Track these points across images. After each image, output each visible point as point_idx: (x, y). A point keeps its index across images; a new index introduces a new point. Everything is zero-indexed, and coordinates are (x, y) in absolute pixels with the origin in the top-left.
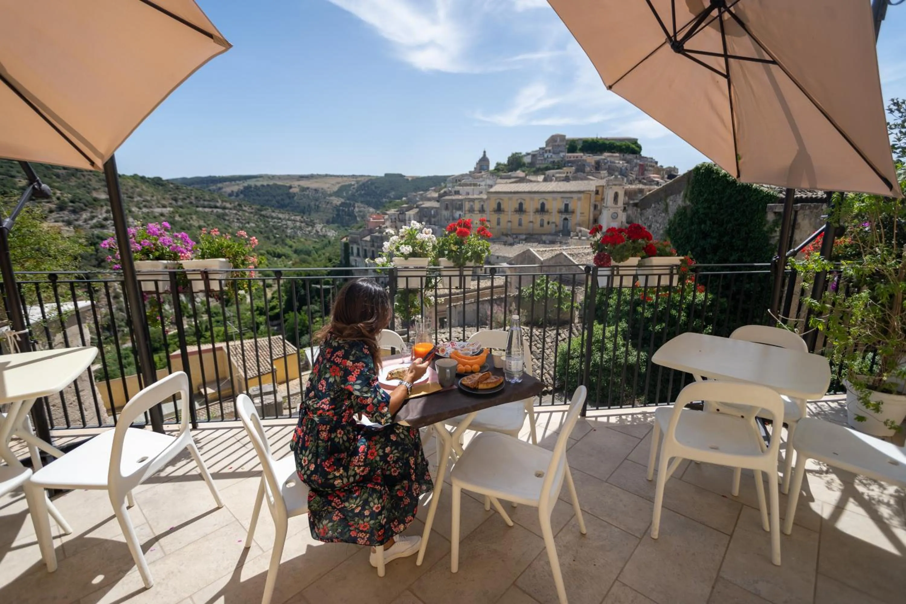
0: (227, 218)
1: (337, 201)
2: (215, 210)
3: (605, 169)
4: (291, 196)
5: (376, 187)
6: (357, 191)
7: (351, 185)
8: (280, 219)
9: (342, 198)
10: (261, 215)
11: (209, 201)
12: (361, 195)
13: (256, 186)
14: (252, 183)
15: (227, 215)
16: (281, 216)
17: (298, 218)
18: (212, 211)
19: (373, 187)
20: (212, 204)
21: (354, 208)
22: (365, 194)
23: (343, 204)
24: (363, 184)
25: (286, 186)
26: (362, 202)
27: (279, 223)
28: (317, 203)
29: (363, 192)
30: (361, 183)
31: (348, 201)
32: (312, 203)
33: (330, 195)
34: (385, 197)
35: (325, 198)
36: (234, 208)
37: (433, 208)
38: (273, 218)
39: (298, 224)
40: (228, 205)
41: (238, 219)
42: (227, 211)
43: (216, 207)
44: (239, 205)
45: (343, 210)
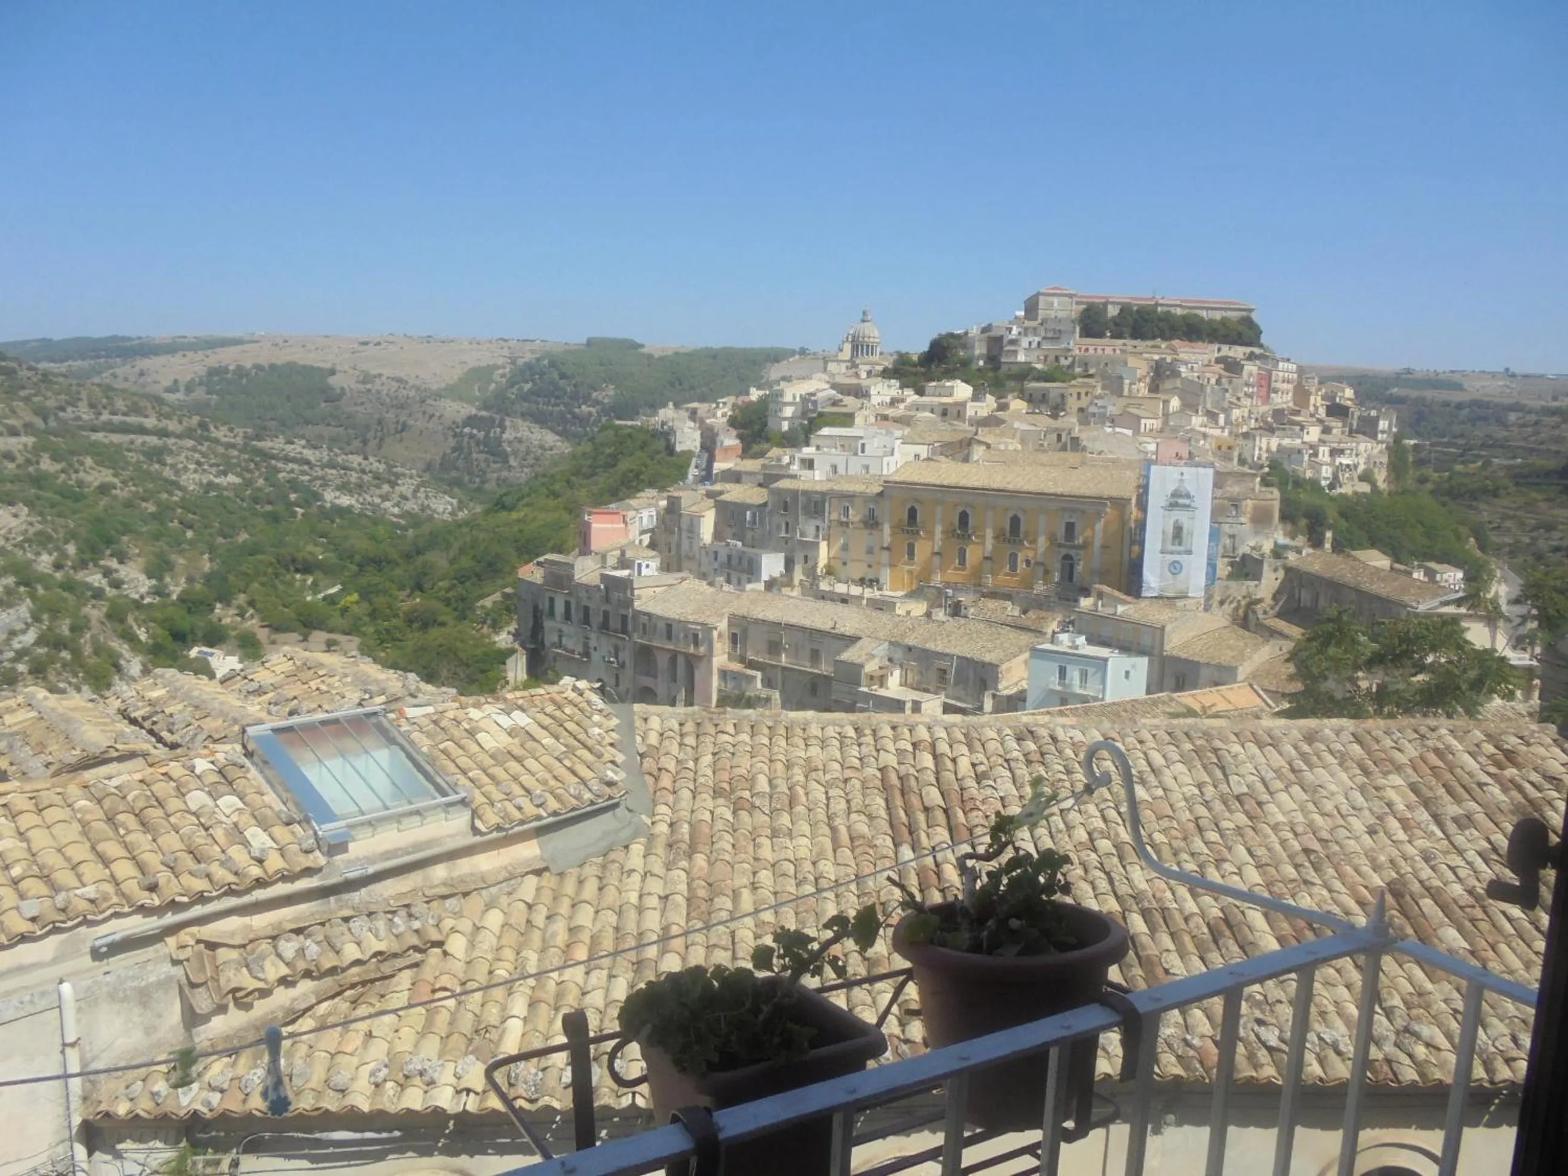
0: (169, 460)
1: (456, 410)
2: (139, 439)
3: (1173, 391)
4: (333, 397)
5: (563, 376)
6: (512, 383)
7: (496, 367)
8: (307, 462)
9: (470, 401)
10: (260, 452)
11: (125, 414)
12: (524, 397)
13: (239, 368)
14: (227, 357)
15: (170, 452)
16: (308, 453)
17: (356, 460)
18: (132, 442)
19: (556, 375)
20: (133, 419)
21: (503, 429)
22: (531, 392)
23: (471, 421)
24: (529, 366)
25: (319, 369)
26: (523, 415)
27: (304, 473)
28: (402, 419)
29: (527, 387)
30: (520, 362)
31: (484, 413)
32: (390, 416)
33: (438, 395)
34: (586, 399)
35: (423, 401)
36: (189, 433)
37: (749, 507)
38: (287, 459)
39: (354, 477)
40: (172, 426)
41: (198, 463)
42: (171, 441)
43: (142, 430)
44: (203, 426)
45: (472, 436)
